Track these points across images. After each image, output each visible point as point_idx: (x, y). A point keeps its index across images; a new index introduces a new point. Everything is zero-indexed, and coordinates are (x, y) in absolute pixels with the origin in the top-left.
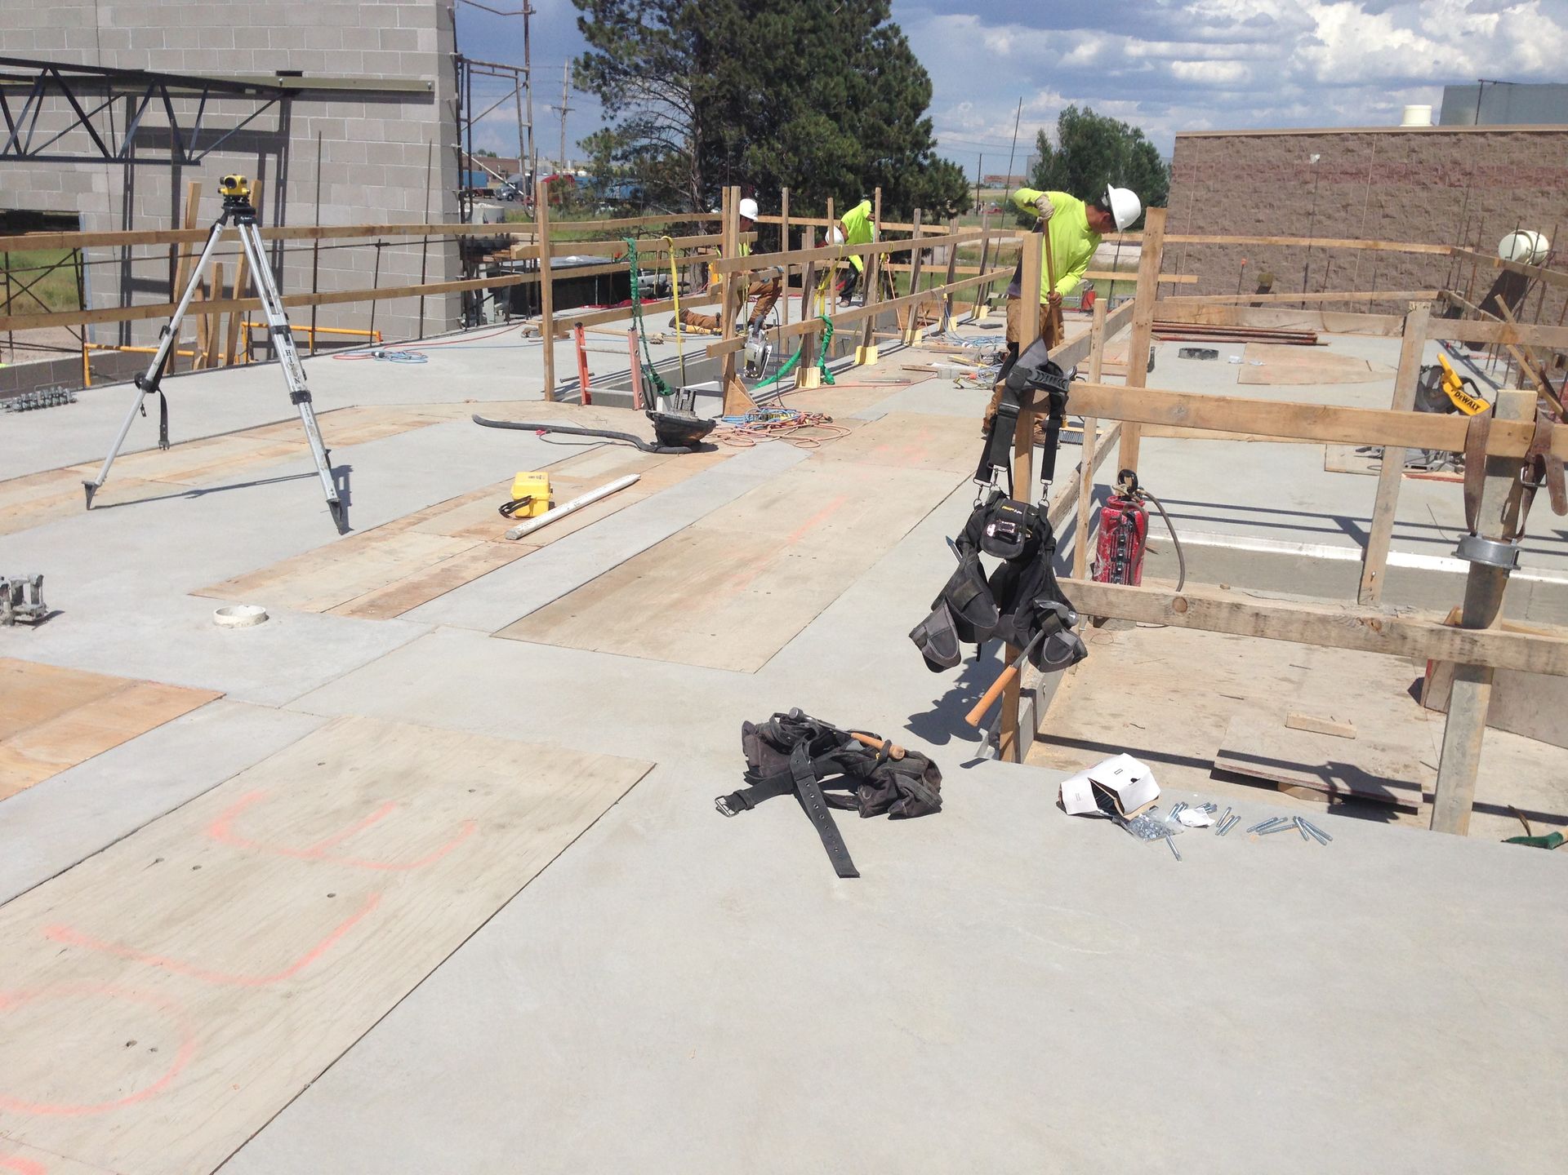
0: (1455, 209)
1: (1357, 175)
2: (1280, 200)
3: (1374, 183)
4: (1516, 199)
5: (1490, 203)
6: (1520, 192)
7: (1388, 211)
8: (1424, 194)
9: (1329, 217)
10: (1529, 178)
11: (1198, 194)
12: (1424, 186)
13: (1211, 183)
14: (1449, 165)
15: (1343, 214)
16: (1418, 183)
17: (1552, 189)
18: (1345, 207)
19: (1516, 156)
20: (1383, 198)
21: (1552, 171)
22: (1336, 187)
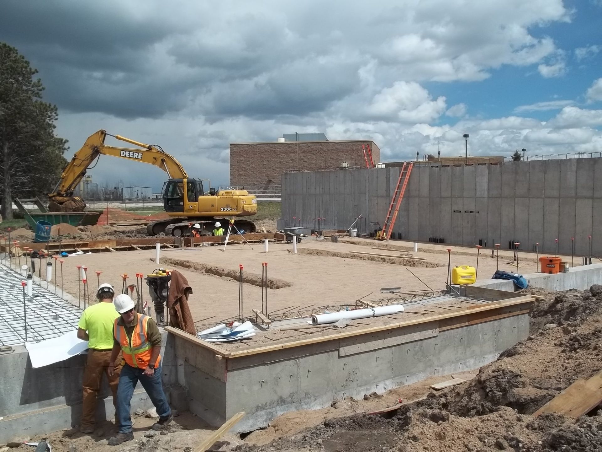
0: (323, 159)
1: (294, 152)
2: (270, 159)
3: (299, 154)
4: (338, 156)
5: (332, 157)
6: (339, 154)
7: (305, 160)
8: (314, 156)
9: (287, 162)
10: (341, 151)
11: (241, 159)
12: (314, 154)
13: (245, 156)
14: (320, 149)
15: (291, 161)
16: (312, 154)
17: (347, 153)
18: (292, 160)
19: (337, 147)
20: (303, 157)
21: (346, 150)
22: (288, 155)
